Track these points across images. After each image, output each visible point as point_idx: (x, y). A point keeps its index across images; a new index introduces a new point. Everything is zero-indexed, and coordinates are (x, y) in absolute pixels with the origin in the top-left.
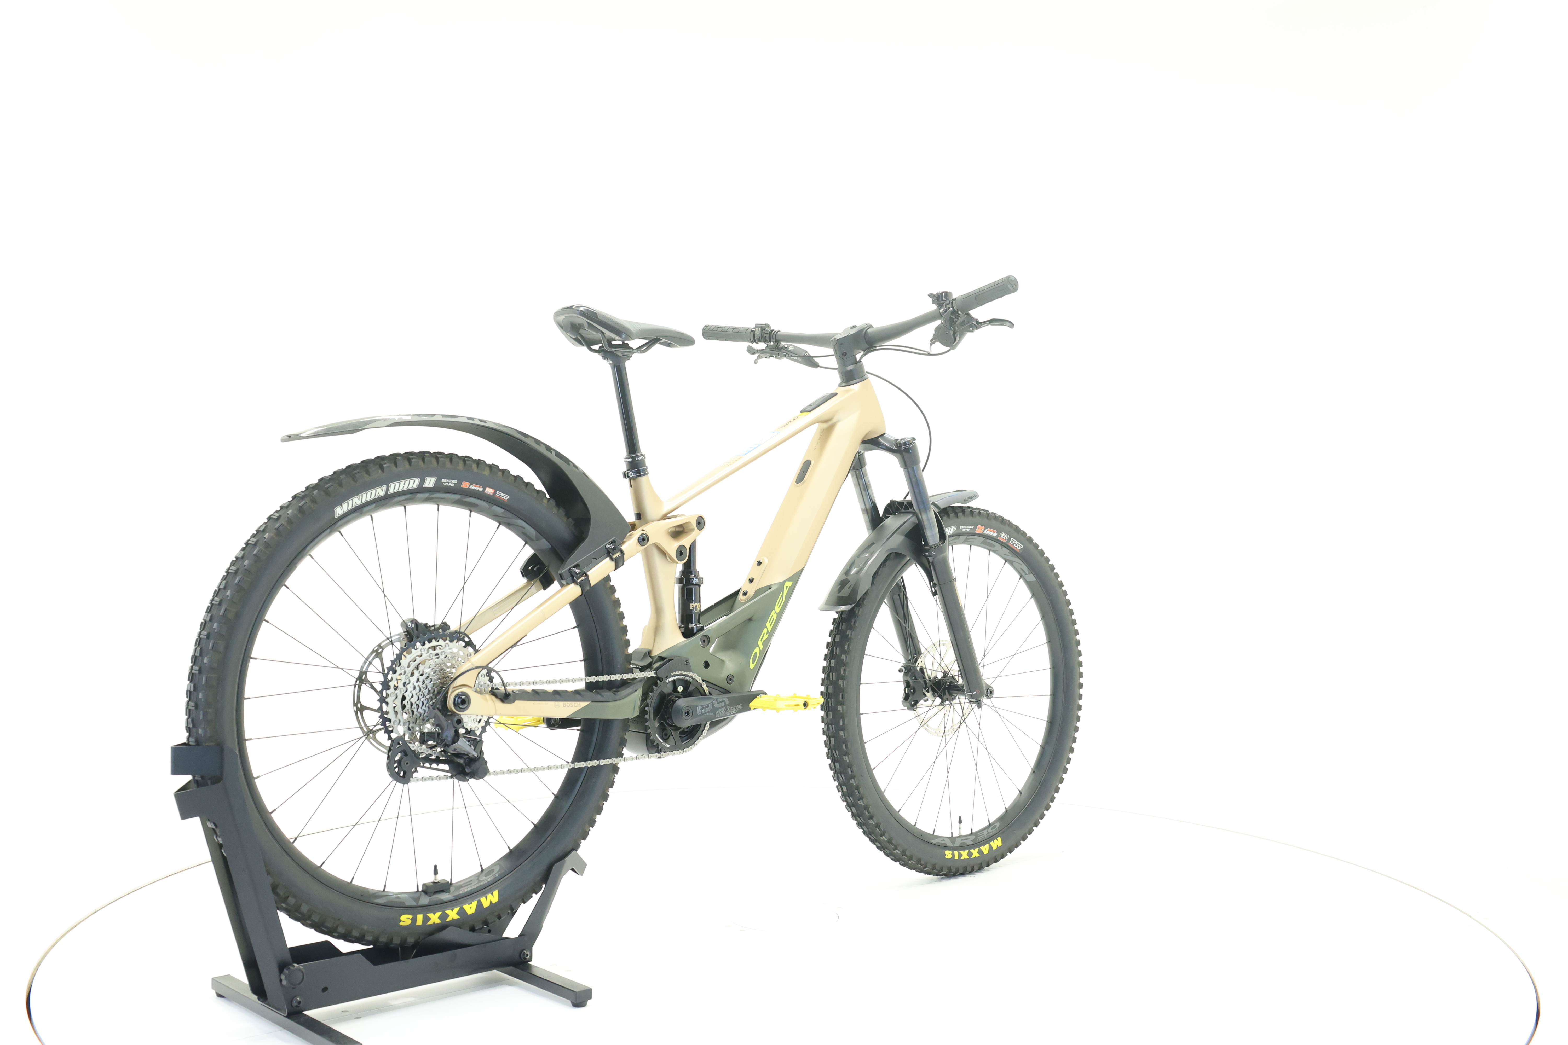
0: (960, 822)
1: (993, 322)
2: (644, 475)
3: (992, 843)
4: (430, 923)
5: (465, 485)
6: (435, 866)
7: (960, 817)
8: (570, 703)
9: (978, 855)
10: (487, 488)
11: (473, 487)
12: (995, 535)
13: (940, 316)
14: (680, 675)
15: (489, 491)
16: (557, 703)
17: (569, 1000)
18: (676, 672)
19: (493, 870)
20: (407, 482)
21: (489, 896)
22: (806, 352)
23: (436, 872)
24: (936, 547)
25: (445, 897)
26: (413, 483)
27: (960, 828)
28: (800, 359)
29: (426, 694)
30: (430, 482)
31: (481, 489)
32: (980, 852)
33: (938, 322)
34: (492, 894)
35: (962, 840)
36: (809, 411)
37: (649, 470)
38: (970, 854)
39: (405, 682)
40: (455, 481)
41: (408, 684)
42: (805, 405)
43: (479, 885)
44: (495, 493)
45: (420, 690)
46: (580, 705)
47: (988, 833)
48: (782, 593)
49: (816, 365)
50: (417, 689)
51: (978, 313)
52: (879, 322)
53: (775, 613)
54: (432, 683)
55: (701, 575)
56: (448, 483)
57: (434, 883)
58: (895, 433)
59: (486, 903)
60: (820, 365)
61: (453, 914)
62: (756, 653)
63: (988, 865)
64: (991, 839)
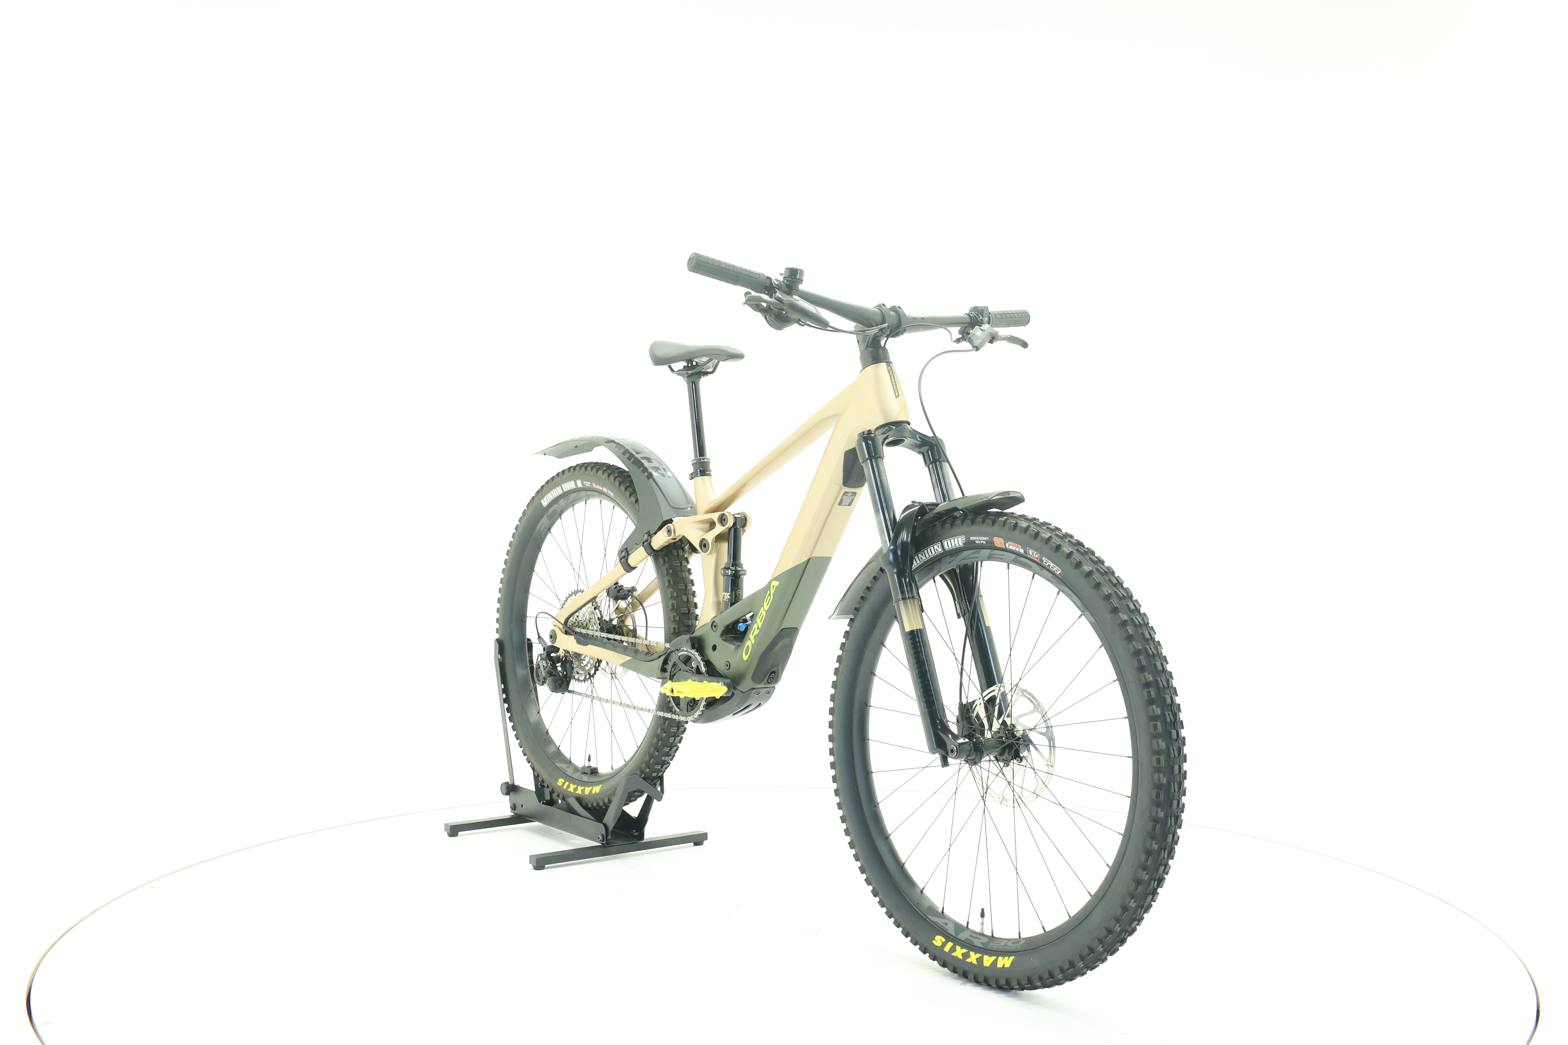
0: (983, 915)
3: (1000, 958)
5: (594, 486)
6: (590, 756)
7: (983, 910)
8: (621, 655)
9: (975, 962)
10: (603, 488)
11: (598, 487)
12: (1022, 551)
14: (687, 651)
16: (615, 653)
18: (684, 647)
23: (589, 760)
26: (572, 485)
30: (579, 484)
44: (607, 491)
46: (626, 658)
48: (769, 591)
53: (764, 610)
56: (587, 484)
61: (580, 790)
62: (748, 646)
64: (1005, 953)
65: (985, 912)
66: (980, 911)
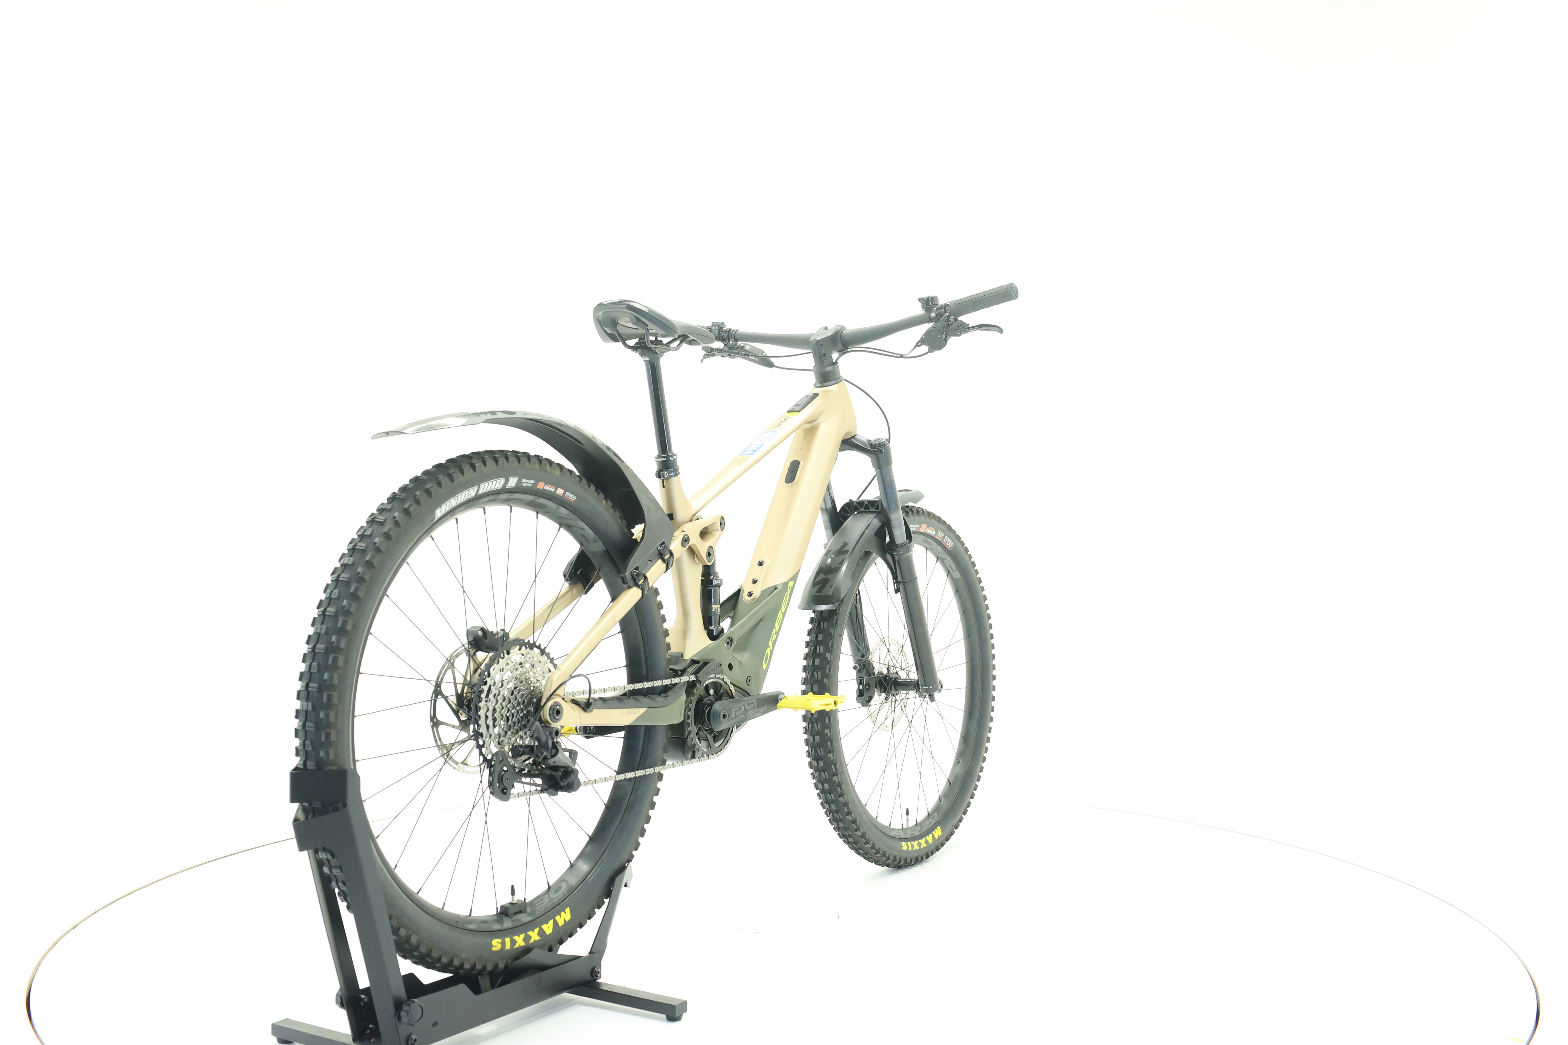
0: (908, 813)
1: (981, 327)
2: (675, 476)
3: (933, 833)
4: (517, 946)
5: (541, 485)
6: (513, 887)
8: (632, 709)
9: (925, 845)
10: (559, 489)
11: (547, 488)
12: (933, 533)
13: (930, 320)
14: (715, 678)
15: (560, 491)
16: (621, 710)
17: (664, 1014)
18: (710, 675)
19: (560, 887)
20: (495, 482)
21: (563, 913)
22: (763, 352)
23: (513, 893)
24: (903, 545)
25: (524, 918)
26: (496, 484)
27: (907, 820)
28: (757, 359)
29: (516, 705)
30: (512, 482)
31: (553, 490)
32: (926, 842)
33: (927, 326)
34: (565, 912)
35: (911, 831)
36: (798, 412)
37: (680, 470)
38: (919, 844)
39: (495, 694)
40: (533, 482)
41: (498, 695)
42: (790, 406)
43: (551, 902)
44: (564, 494)
45: (510, 702)
46: (639, 711)
47: (930, 823)
48: (786, 593)
49: (771, 365)
50: (507, 700)
51: (969, 319)
52: (853, 325)
53: (782, 613)
54: (520, 693)
55: (720, 577)
56: (527, 483)
57: (511, 904)
58: (867, 433)
59: (561, 922)
60: (775, 365)
61: (534, 935)
62: (768, 653)
63: (932, 854)
64: (933, 829)
65: (909, 811)
66: (906, 811)
